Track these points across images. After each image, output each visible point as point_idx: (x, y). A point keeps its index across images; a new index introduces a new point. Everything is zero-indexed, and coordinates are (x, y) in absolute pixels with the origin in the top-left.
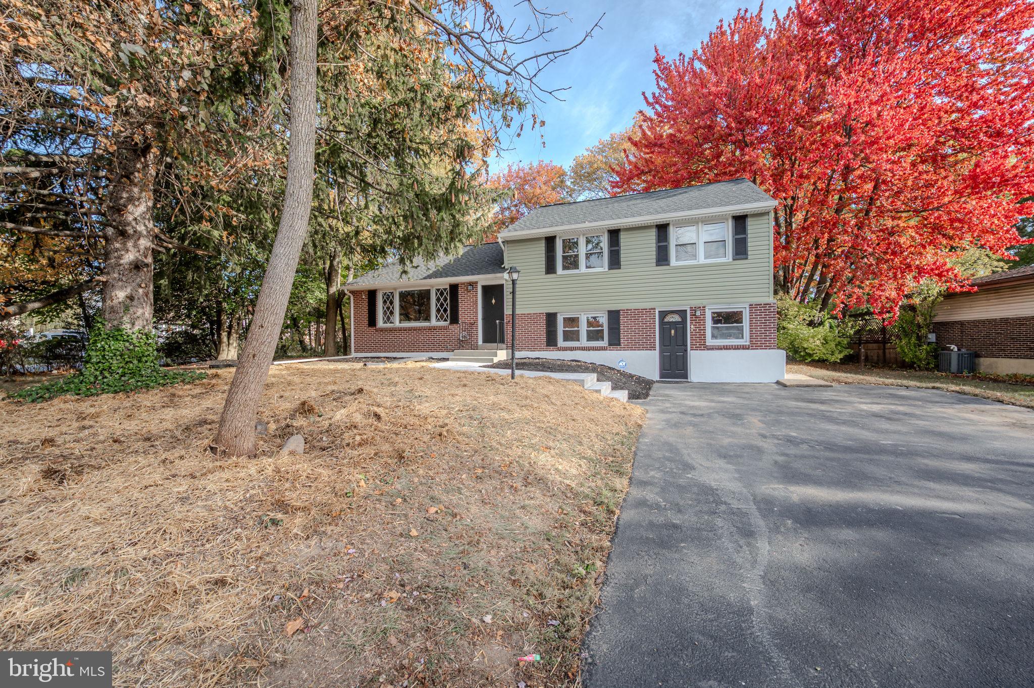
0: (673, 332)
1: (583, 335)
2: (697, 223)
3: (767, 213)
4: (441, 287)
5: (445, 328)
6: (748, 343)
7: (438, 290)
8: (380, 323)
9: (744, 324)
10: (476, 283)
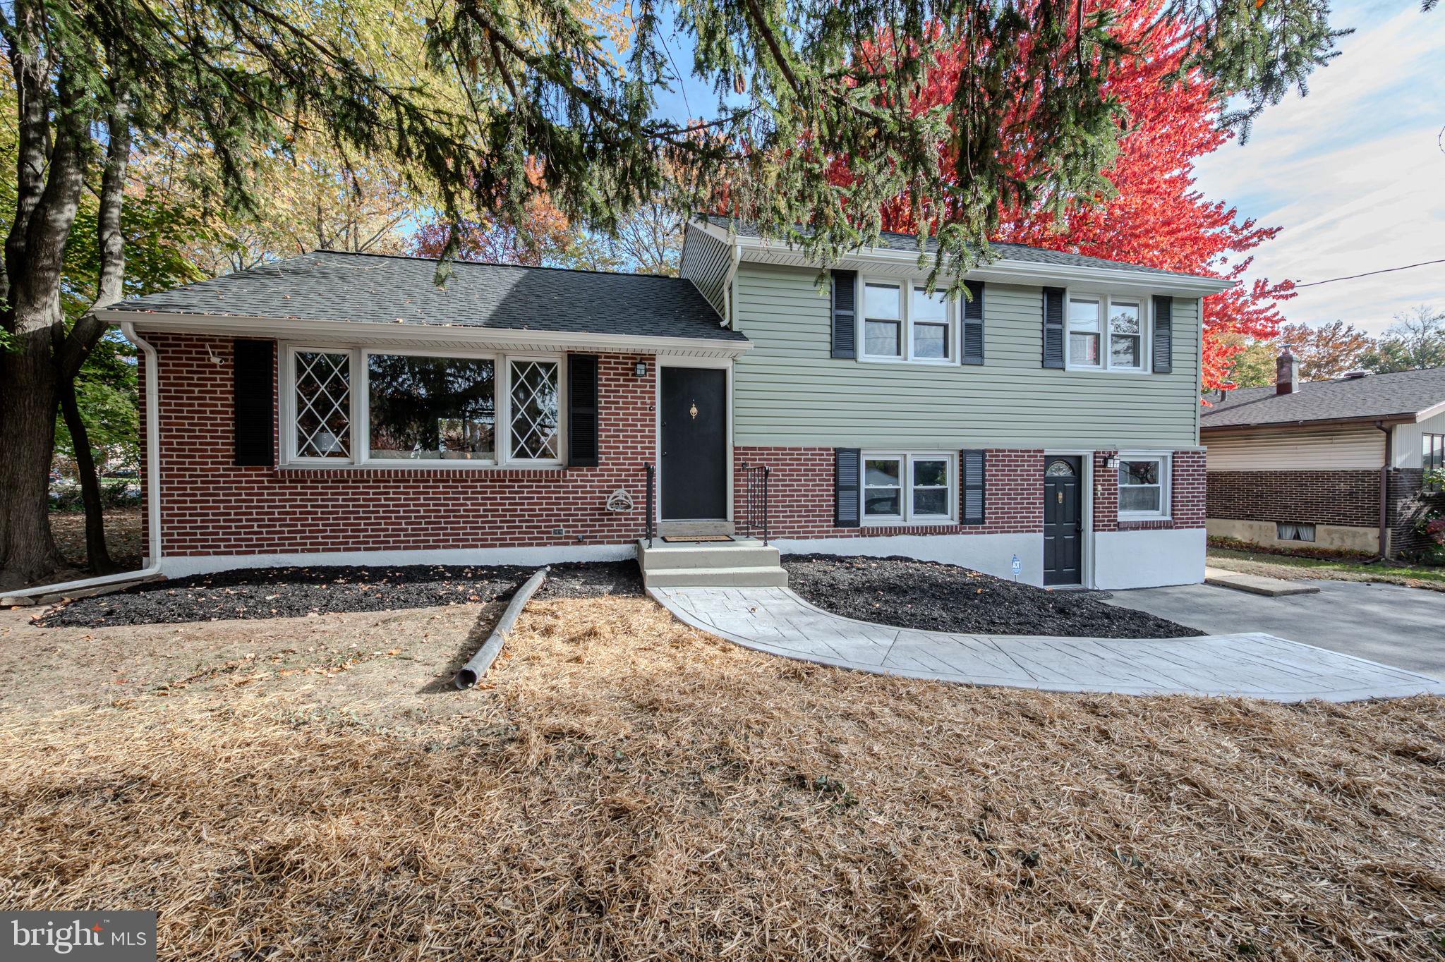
0: (1060, 496)
1: (908, 501)
2: (1104, 297)
3: (1195, 301)
4: (535, 359)
5: (551, 477)
6: (1168, 518)
7: (522, 366)
8: (289, 454)
9: (1160, 485)
10: (652, 358)
